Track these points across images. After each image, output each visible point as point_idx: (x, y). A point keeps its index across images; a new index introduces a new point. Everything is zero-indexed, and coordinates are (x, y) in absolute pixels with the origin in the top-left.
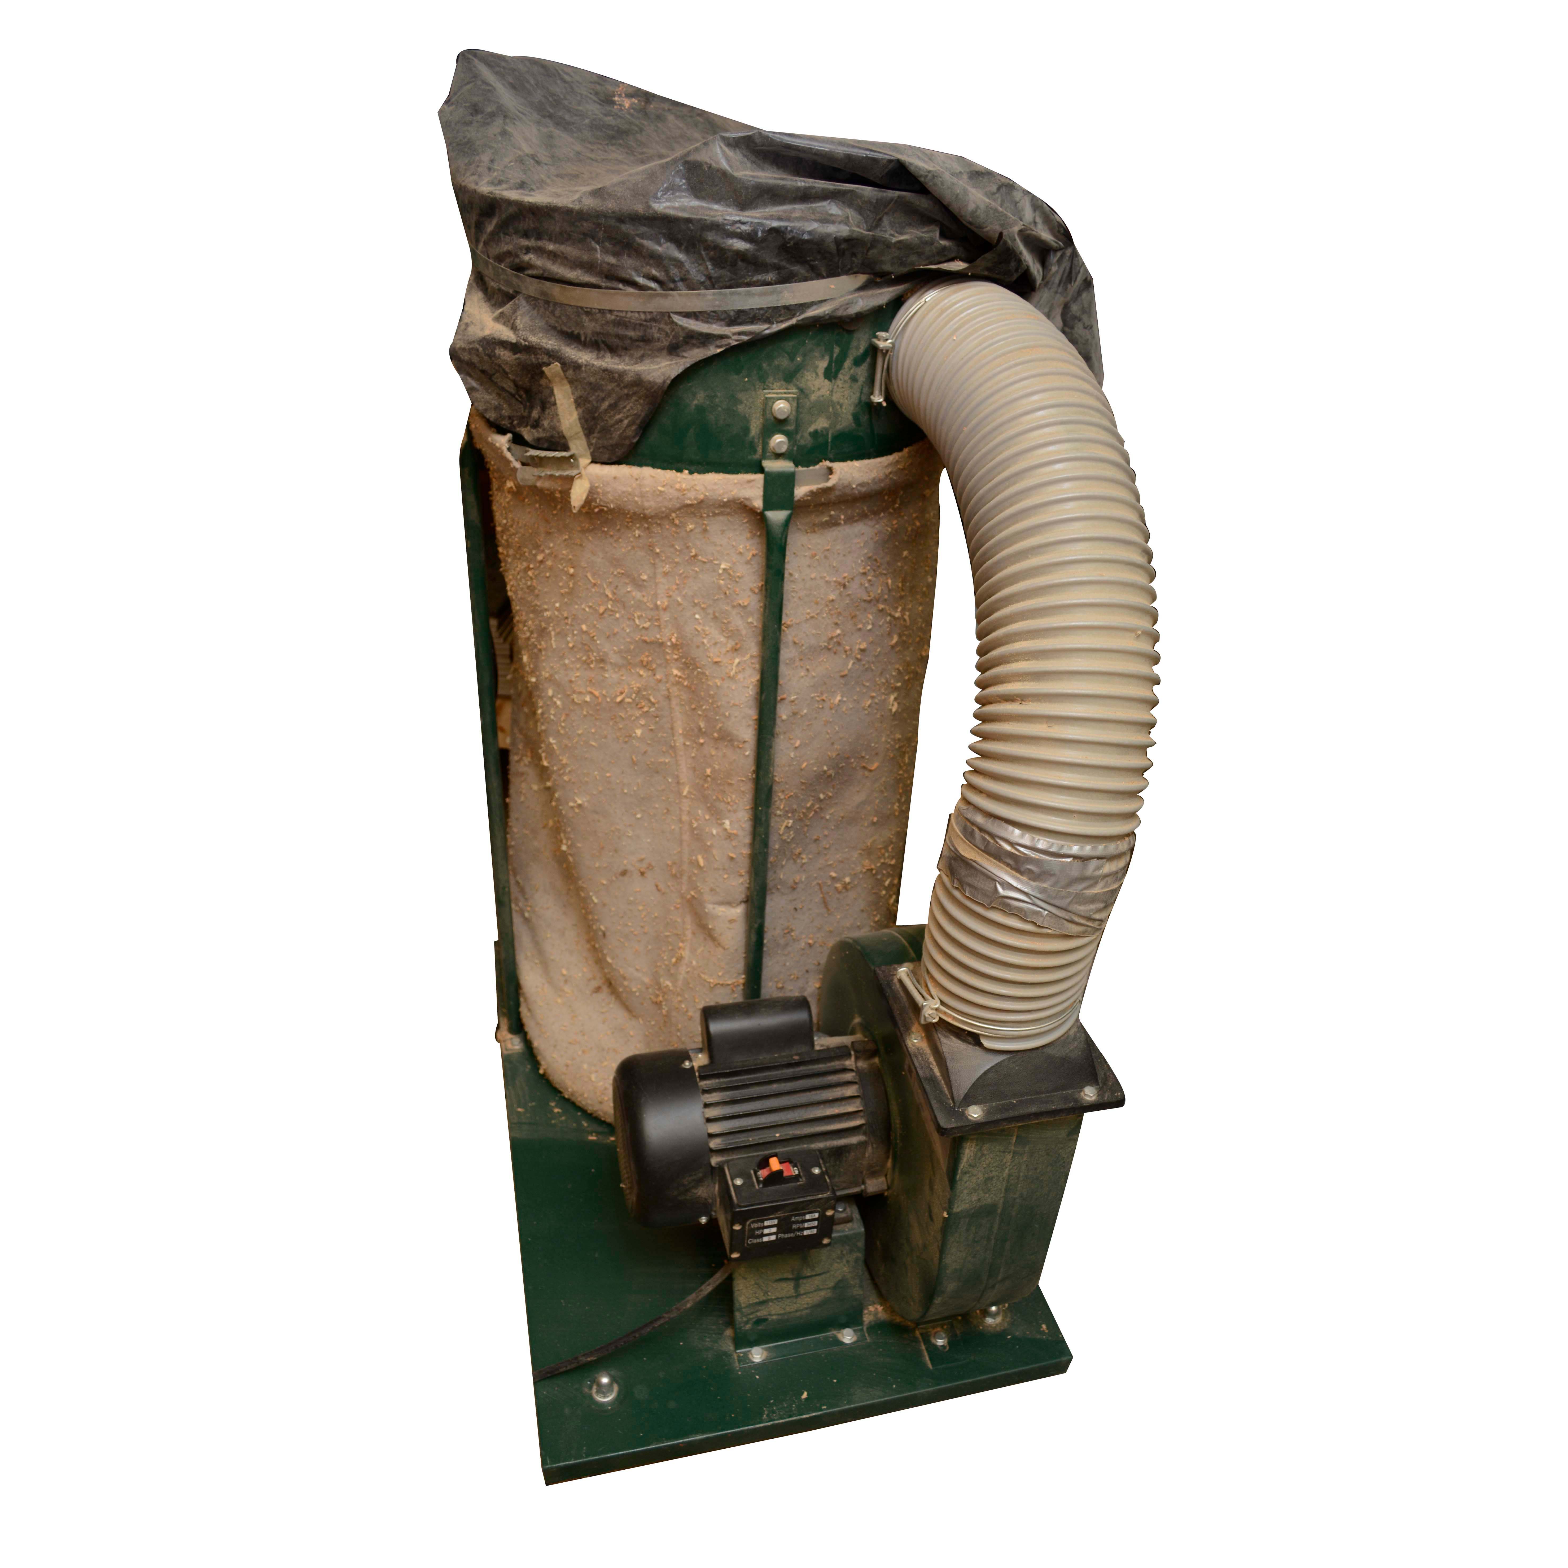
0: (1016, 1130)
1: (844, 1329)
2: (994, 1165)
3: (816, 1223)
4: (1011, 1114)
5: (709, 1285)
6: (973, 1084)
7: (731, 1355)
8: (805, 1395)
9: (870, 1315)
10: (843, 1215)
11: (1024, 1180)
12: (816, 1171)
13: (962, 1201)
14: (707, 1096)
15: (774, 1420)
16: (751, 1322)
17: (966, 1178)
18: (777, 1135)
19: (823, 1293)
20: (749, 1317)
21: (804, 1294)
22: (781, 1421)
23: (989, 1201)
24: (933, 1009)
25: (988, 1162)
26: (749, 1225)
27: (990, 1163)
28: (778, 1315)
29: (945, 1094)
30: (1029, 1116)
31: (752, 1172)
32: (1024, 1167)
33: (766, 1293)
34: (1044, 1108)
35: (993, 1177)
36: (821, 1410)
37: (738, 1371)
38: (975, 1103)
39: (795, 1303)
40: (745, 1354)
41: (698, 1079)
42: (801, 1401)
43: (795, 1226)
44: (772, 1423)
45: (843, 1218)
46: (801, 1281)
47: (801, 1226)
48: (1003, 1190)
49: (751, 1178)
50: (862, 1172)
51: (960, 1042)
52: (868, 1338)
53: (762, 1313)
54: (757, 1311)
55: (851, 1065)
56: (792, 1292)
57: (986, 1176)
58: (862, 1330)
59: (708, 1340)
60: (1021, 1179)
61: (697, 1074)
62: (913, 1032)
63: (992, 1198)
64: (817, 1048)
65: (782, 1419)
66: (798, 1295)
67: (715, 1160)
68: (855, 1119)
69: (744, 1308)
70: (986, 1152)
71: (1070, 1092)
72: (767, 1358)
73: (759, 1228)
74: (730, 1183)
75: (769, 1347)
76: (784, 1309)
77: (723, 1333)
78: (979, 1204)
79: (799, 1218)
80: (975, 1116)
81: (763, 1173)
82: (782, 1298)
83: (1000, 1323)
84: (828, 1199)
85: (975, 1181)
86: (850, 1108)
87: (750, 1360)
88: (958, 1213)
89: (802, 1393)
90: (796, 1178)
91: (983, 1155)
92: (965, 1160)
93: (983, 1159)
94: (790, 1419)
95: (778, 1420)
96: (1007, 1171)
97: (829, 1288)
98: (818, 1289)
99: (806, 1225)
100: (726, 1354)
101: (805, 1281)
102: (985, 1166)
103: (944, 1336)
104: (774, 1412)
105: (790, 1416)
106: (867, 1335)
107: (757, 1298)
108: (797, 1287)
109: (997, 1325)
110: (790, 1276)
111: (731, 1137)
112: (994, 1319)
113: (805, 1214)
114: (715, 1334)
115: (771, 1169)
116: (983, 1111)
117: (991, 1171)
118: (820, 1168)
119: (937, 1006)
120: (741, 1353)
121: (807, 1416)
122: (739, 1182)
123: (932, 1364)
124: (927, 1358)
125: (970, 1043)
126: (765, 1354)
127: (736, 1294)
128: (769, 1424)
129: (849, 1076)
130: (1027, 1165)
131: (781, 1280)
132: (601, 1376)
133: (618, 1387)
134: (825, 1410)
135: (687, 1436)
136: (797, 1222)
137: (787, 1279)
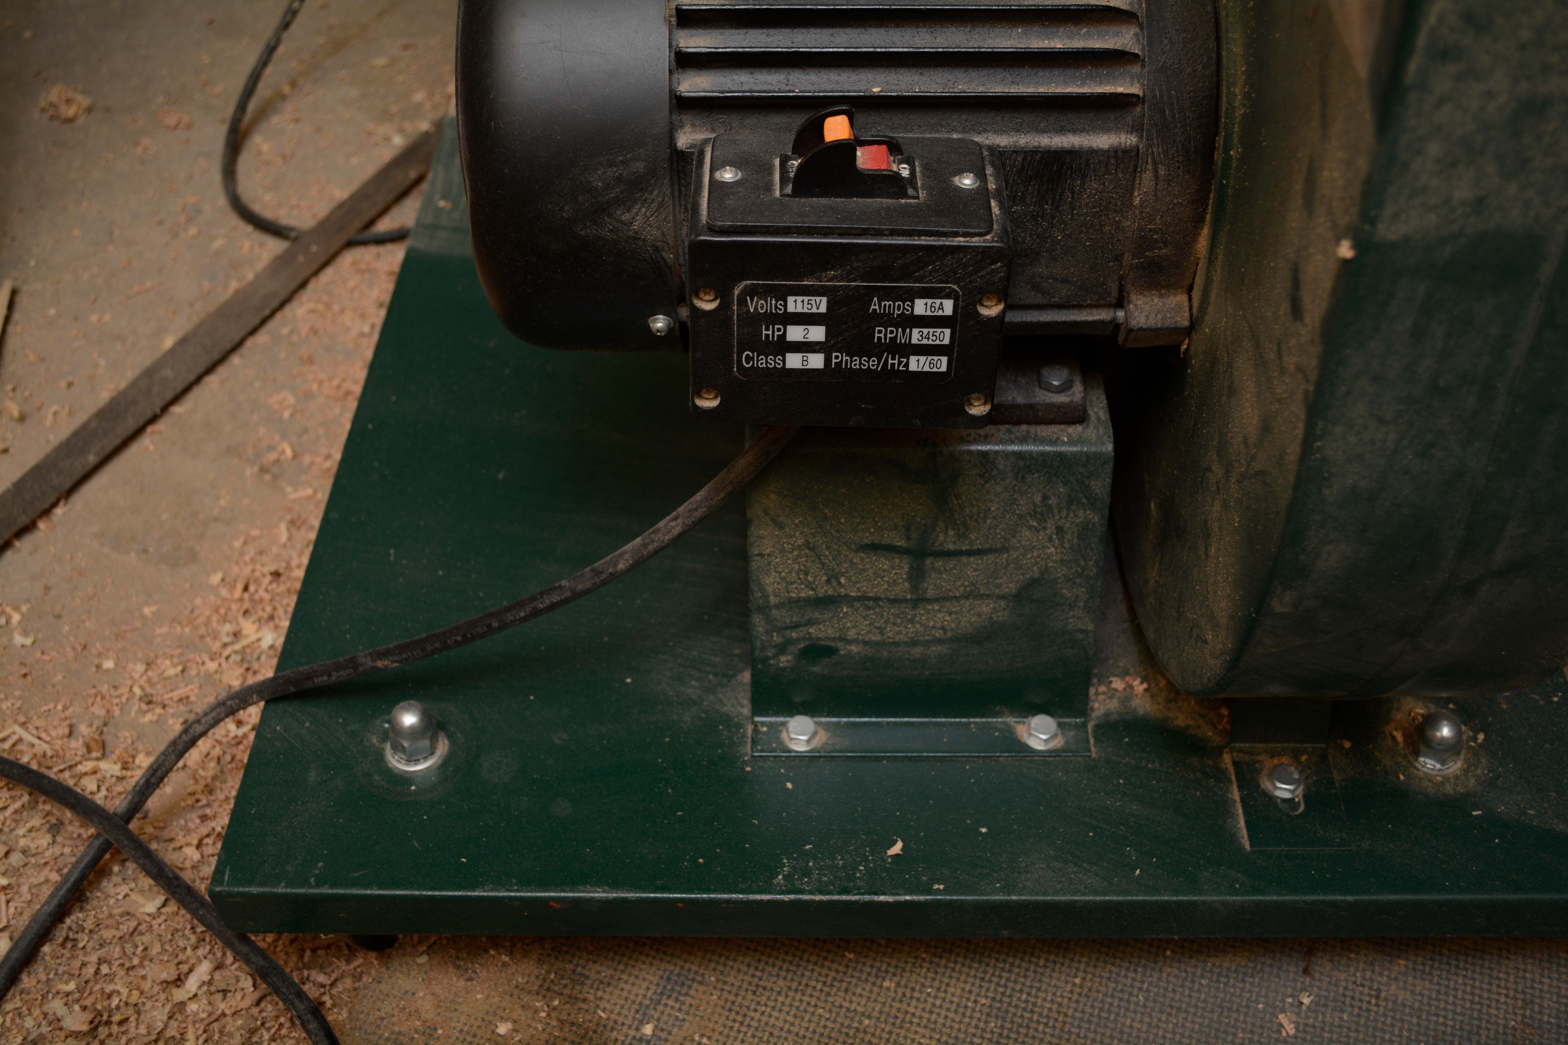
1: (1034, 715)
3: (945, 336)
7: (739, 726)
8: (897, 848)
9: (1112, 697)
10: (1062, 399)
12: (966, 182)
15: (802, 892)
16: (794, 649)
18: (876, 89)
19: (986, 608)
20: (787, 633)
21: (936, 600)
22: (818, 898)
23: (1515, 217)
26: (742, 301)
28: (865, 643)
33: (833, 577)
36: (930, 892)
37: (745, 763)
39: (912, 621)
40: (775, 729)
42: (885, 861)
43: (881, 334)
44: (793, 897)
46: (928, 561)
47: (900, 336)
49: (770, 171)
50: (1118, 258)
52: (1093, 749)
53: (824, 630)
54: (810, 623)
56: (903, 589)
57: (1523, 87)
58: (1084, 725)
59: (694, 683)
63: (1528, 203)
65: (821, 893)
66: (918, 601)
67: (687, 137)
69: (776, 607)
72: (823, 748)
73: (770, 318)
74: (706, 180)
75: (838, 724)
76: (881, 631)
77: (734, 676)
78: (1474, 224)
79: (895, 308)
82: (876, 599)
83: (1456, 777)
84: (987, 256)
85: (1476, 104)
86: (1102, 43)
87: (781, 743)
88: (1393, 245)
89: (894, 843)
90: (899, 185)
94: (844, 897)
95: (811, 893)
97: (1003, 597)
98: (973, 594)
99: (916, 336)
100: (728, 721)
101: (939, 564)
103: (1296, 776)
104: (807, 873)
105: (846, 891)
106: (1092, 741)
107: (810, 586)
108: (917, 576)
109: (1446, 779)
110: (901, 543)
112: (1443, 762)
113: (911, 296)
114: (716, 674)
115: (823, 137)
118: (981, 175)
120: (763, 724)
121: (890, 899)
122: (728, 175)
123: (1251, 838)
124: (1242, 823)
126: (822, 738)
127: (756, 563)
128: (786, 898)
131: (875, 548)
132: (407, 709)
133: (443, 747)
134: (939, 893)
135: (573, 885)
136: (887, 320)
137: (891, 549)
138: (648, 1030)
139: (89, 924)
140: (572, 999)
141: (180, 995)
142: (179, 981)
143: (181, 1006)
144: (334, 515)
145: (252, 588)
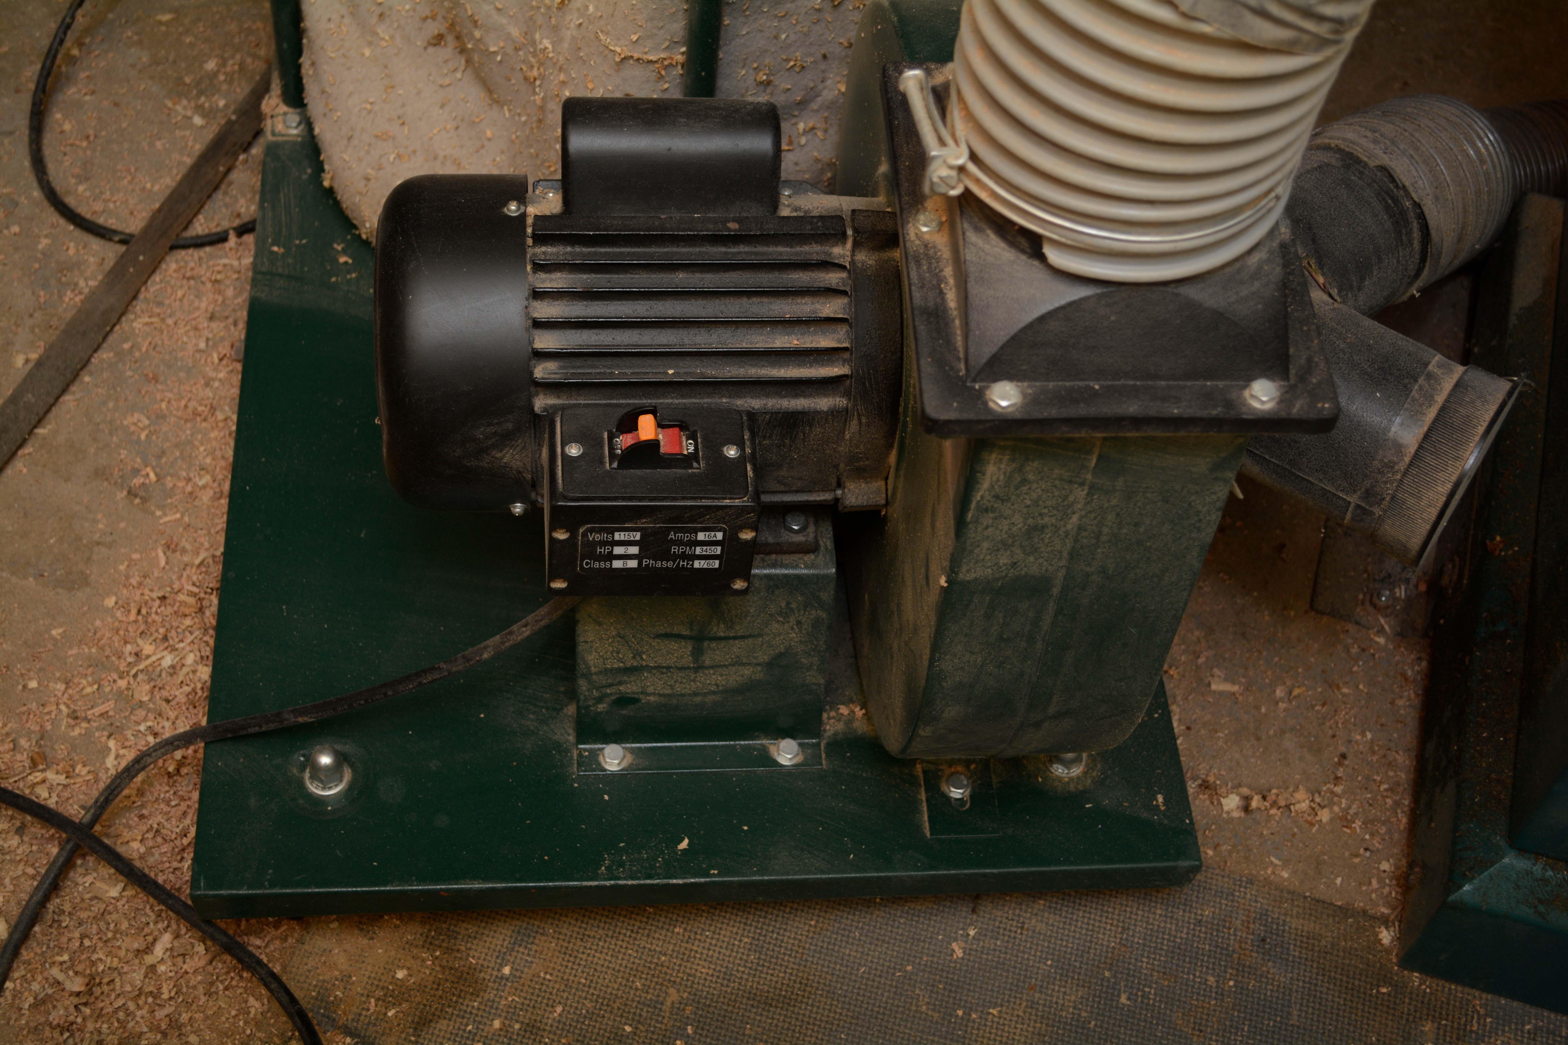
0: (1098, 443)
1: (783, 738)
2: (1049, 503)
3: (718, 550)
4: (1083, 410)
5: (526, 626)
6: (1014, 338)
7: (567, 751)
8: (684, 844)
9: (839, 720)
10: (800, 538)
11: (1109, 541)
12: (732, 452)
13: (977, 562)
14: (543, 276)
15: (619, 879)
16: (607, 700)
17: (987, 519)
18: (671, 372)
19: (747, 672)
20: (604, 690)
21: (712, 667)
22: (630, 882)
23: (1034, 570)
24: (951, 167)
25: (1034, 495)
26: (584, 535)
27: (1039, 498)
28: (660, 695)
29: (955, 349)
30: (1119, 421)
31: (606, 435)
32: (1111, 517)
33: (637, 654)
34: (1155, 409)
35: (1044, 527)
36: (708, 875)
37: (573, 780)
38: (1010, 378)
39: (694, 681)
40: (594, 754)
41: (530, 241)
42: (676, 853)
43: (674, 549)
44: (612, 882)
45: (799, 544)
46: (706, 644)
47: (688, 551)
48: (1065, 554)
49: (602, 447)
50: (836, 467)
51: (1003, 245)
52: (824, 762)
53: (630, 688)
54: (620, 683)
55: (843, 256)
56: (688, 660)
57: (1030, 521)
58: (818, 744)
59: (531, 716)
60: (1104, 538)
61: (529, 230)
62: (925, 209)
63: (1041, 565)
64: (785, 212)
65: (632, 879)
66: (699, 668)
67: (541, 402)
68: (830, 362)
69: (596, 674)
70: (1031, 477)
71: (1221, 384)
72: (630, 767)
73: (604, 543)
74: (559, 450)
75: (637, 749)
76: (672, 687)
77: (562, 709)
78: (1012, 573)
79: (686, 537)
80: (1004, 403)
81: (624, 441)
82: (668, 668)
83: (1078, 778)
84: (743, 509)
85: (1006, 528)
86: (825, 341)
87: (599, 764)
88: (969, 582)
89: (682, 840)
90: (687, 460)
91: (1024, 481)
92: (986, 485)
93: (1025, 489)
94: (648, 882)
95: (625, 879)
96: (1075, 519)
97: (759, 664)
98: (738, 663)
99: (698, 550)
100: (558, 746)
101: (713, 645)
102: (1028, 502)
103: (965, 782)
104: (621, 864)
105: (650, 877)
106: (824, 756)
107: (620, 660)
108: (697, 653)
109: (1071, 779)
110: (686, 632)
111: (578, 362)
112: (1069, 769)
113: (696, 531)
114: (547, 709)
115: (638, 435)
116: (1024, 395)
117: (1041, 515)
118: (741, 446)
119: (960, 162)
120: (585, 750)
121: (680, 881)
122: (574, 451)
123: (931, 828)
124: (926, 818)
125: (1023, 251)
126: (629, 759)
127: (581, 648)
128: (608, 883)
129: (833, 278)
130: (1118, 515)
131: (667, 636)
132: (321, 752)
133: (348, 775)
134: (715, 876)
135: (456, 880)
136: (680, 543)
137: (679, 636)
138: (507, 970)
139: (67, 907)
140: (449, 951)
141: (149, 960)
142: (148, 949)
143: (152, 968)
144: (232, 574)
145: (144, 611)
